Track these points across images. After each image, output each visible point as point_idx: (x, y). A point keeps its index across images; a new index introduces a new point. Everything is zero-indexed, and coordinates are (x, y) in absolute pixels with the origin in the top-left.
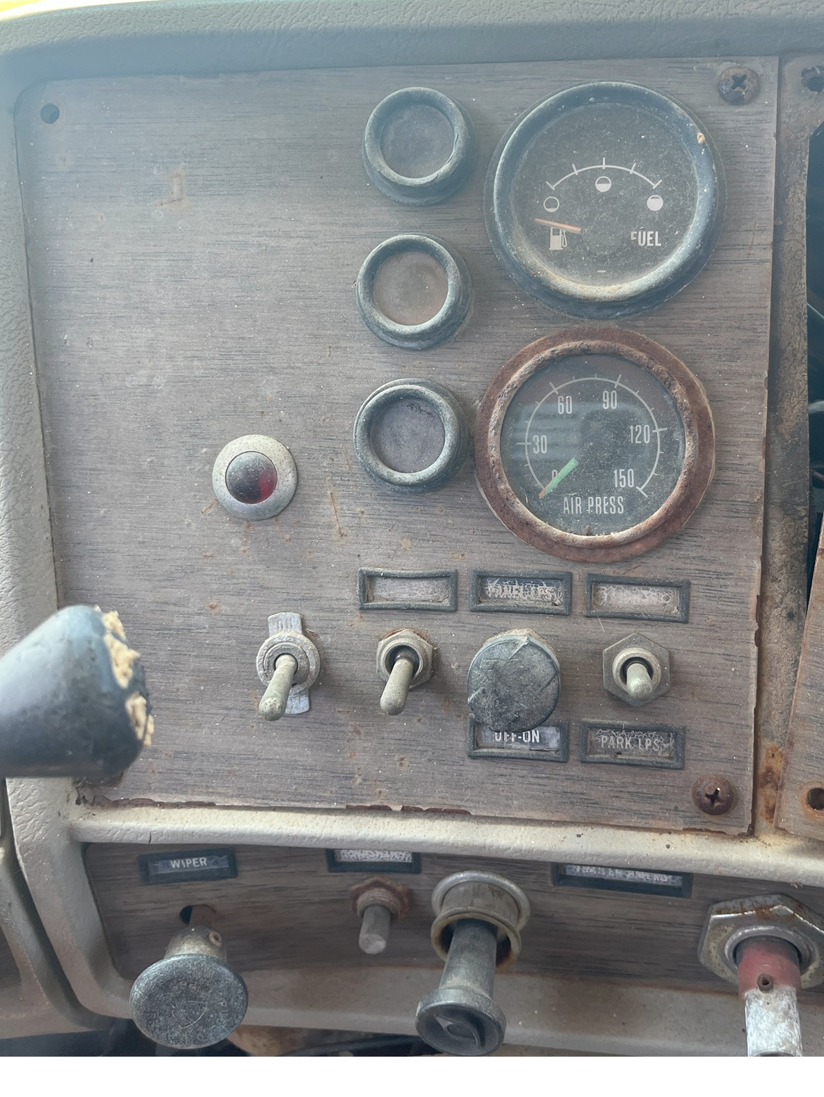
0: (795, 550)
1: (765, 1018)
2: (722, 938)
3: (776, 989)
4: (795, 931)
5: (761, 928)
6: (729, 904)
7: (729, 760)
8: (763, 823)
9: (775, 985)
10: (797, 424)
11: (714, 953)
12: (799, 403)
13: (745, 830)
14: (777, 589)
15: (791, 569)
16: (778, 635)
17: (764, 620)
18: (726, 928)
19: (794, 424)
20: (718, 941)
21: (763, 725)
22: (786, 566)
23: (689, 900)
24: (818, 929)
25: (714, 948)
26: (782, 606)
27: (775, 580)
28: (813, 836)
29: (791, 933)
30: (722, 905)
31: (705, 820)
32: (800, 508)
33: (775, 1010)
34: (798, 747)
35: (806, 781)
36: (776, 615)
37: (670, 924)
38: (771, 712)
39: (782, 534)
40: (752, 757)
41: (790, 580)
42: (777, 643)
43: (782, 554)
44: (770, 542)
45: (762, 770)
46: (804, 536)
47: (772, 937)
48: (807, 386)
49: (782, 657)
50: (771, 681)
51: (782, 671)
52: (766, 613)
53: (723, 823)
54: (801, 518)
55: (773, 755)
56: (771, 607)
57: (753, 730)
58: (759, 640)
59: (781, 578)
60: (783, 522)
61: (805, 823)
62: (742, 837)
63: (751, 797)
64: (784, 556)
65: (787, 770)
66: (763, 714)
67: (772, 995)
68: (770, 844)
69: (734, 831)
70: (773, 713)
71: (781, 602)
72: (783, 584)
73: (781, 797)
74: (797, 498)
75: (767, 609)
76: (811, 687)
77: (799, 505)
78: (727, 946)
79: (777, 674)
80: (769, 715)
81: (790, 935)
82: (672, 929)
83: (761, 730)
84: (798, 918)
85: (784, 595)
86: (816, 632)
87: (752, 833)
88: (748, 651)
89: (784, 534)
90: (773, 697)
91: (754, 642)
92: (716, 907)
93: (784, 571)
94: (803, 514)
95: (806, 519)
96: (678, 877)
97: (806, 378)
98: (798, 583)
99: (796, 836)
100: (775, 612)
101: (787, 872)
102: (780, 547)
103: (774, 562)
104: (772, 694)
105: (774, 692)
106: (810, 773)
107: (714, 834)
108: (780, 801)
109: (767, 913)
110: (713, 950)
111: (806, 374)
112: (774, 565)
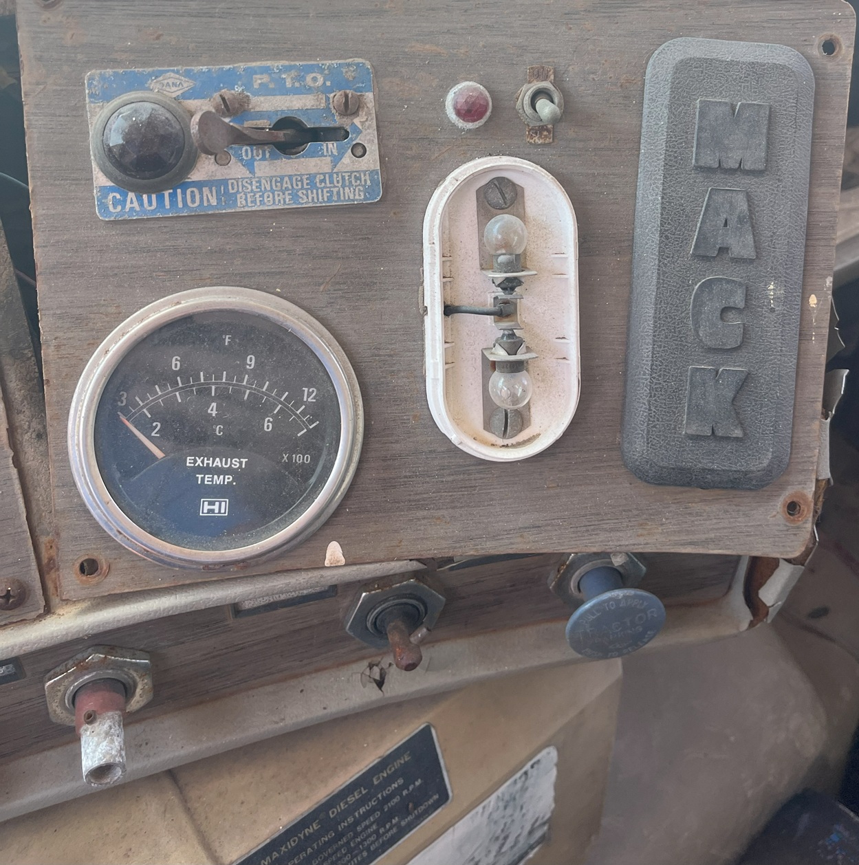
0: (30, 384)
1: (91, 743)
2: (59, 697)
3: (99, 718)
4: (112, 669)
5: (86, 677)
6: (58, 669)
7: (15, 563)
8: (55, 600)
9: (98, 716)
10: (8, 286)
11: (59, 710)
12: (5, 269)
13: (42, 611)
14: (22, 419)
15: (31, 399)
16: (32, 454)
17: (19, 446)
18: (59, 688)
19: (5, 287)
20: (58, 700)
21: (38, 526)
22: (26, 399)
23: (25, 679)
24: (129, 660)
25: (57, 706)
26: (31, 431)
27: (19, 412)
28: (91, 596)
29: (110, 671)
30: (52, 672)
31: (7, 616)
32: (26, 352)
33: (98, 734)
34: (63, 535)
35: (76, 557)
36: (27, 439)
37: (21, 703)
38: (41, 514)
39: (16, 375)
40: (33, 554)
41: (32, 409)
42: (33, 460)
43: (21, 390)
44: (8, 384)
45: (45, 561)
46: (35, 372)
47: (97, 680)
48: (9, 255)
49: (41, 469)
50: (36, 491)
51: (43, 480)
52: (19, 440)
53: (23, 612)
54: (29, 359)
55: (51, 547)
56: (22, 434)
57: (29, 533)
58: (17, 462)
59: (25, 409)
60: (15, 366)
61: (83, 589)
62: (40, 617)
63: (40, 585)
64: (23, 391)
65: (60, 555)
66: (35, 518)
67: (96, 725)
68: (63, 614)
69: (34, 615)
70: (44, 514)
71: (29, 428)
72: (27, 413)
73: (59, 577)
74: (22, 344)
75: (19, 437)
76: (63, 486)
77: (24, 349)
78: (66, 701)
79: (39, 484)
80: (41, 517)
81: (110, 673)
82: (24, 706)
83: (37, 531)
84: (110, 659)
85: (30, 422)
86: (57, 444)
87: (48, 610)
88: (10, 474)
89: (19, 375)
90: (41, 503)
91: (12, 465)
92: (48, 676)
93: (25, 402)
94: (30, 355)
95: (33, 358)
96: (11, 666)
97: (7, 248)
98: (39, 409)
99: (78, 601)
100: (26, 437)
101: (76, 630)
102: (18, 385)
103: (15, 399)
104: (39, 500)
105: (41, 499)
106: (78, 551)
107: (18, 623)
108: (59, 580)
109: (85, 664)
110: (57, 709)
111: (6, 245)
112: (16, 401)
